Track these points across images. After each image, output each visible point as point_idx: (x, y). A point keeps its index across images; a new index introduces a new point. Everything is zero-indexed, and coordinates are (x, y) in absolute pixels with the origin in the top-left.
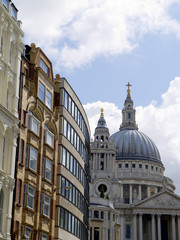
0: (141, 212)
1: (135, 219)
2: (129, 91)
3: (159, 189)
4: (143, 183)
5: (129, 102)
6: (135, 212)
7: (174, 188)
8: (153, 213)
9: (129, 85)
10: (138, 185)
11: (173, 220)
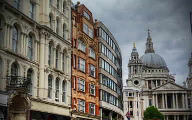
0: (157, 93)
1: (154, 97)
2: (149, 34)
3: (167, 81)
4: (158, 79)
5: (149, 40)
6: (154, 93)
7: (175, 81)
8: (163, 93)
9: (149, 31)
10: (156, 80)
11: (174, 96)
